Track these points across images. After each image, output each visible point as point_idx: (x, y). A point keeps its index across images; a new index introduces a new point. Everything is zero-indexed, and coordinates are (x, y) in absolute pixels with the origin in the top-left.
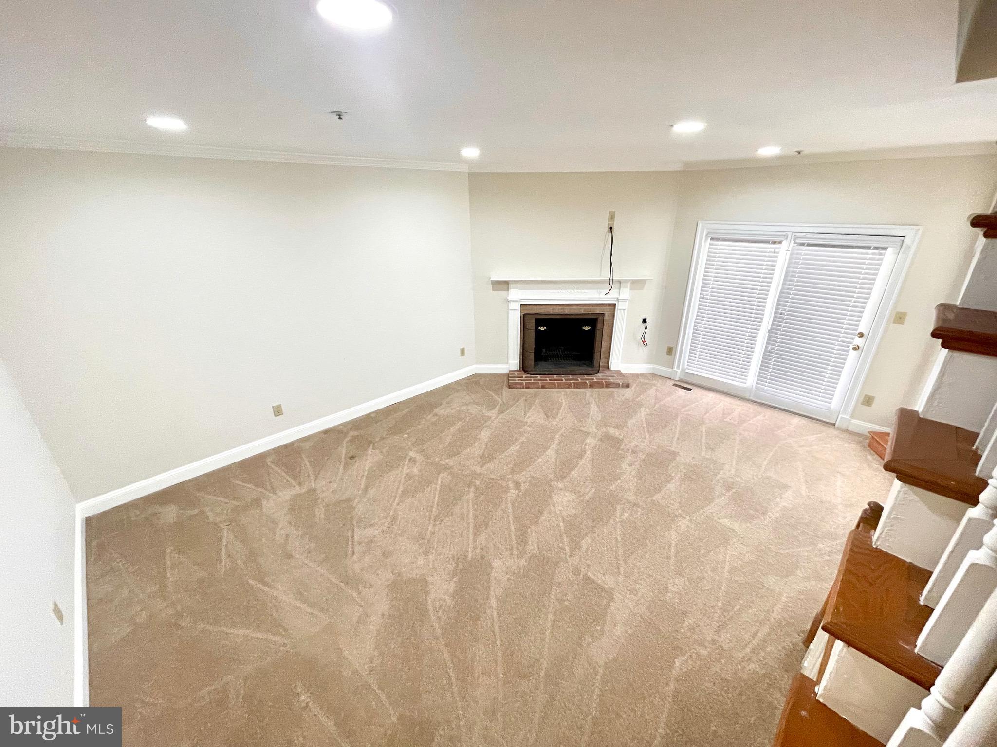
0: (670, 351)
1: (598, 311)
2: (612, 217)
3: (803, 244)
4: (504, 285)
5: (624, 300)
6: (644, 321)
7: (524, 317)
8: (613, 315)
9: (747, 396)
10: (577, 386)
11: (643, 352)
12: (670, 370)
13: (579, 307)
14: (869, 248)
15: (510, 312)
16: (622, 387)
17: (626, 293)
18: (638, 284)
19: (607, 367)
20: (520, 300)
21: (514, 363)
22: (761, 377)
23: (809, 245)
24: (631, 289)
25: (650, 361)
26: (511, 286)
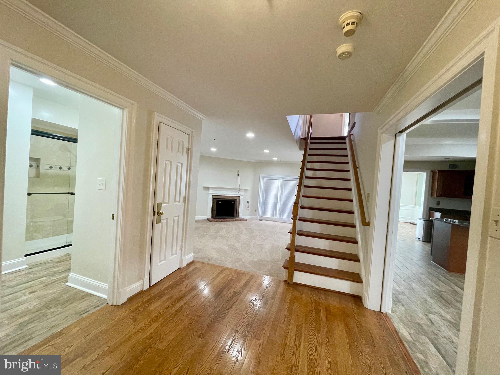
0: (256, 211)
1: (235, 198)
2: (238, 171)
3: (284, 180)
4: (207, 188)
5: (243, 195)
6: (248, 202)
7: (213, 199)
8: (239, 200)
9: (277, 221)
10: (232, 221)
11: (248, 211)
12: (256, 217)
13: (230, 197)
14: (296, 181)
15: (209, 198)
16: (245, 221)
17: (243, 193)
18: (246, 190)
19: (238, 217)
20: (212, 194)
21: (209, 215)
22: (280, 215)
23: (285, 180)
24: (244, 192)
25: (251, 215)
26: (210, 189)
